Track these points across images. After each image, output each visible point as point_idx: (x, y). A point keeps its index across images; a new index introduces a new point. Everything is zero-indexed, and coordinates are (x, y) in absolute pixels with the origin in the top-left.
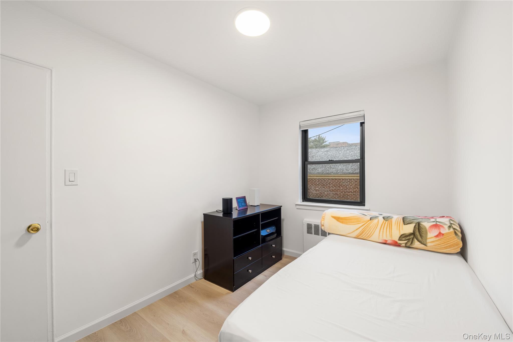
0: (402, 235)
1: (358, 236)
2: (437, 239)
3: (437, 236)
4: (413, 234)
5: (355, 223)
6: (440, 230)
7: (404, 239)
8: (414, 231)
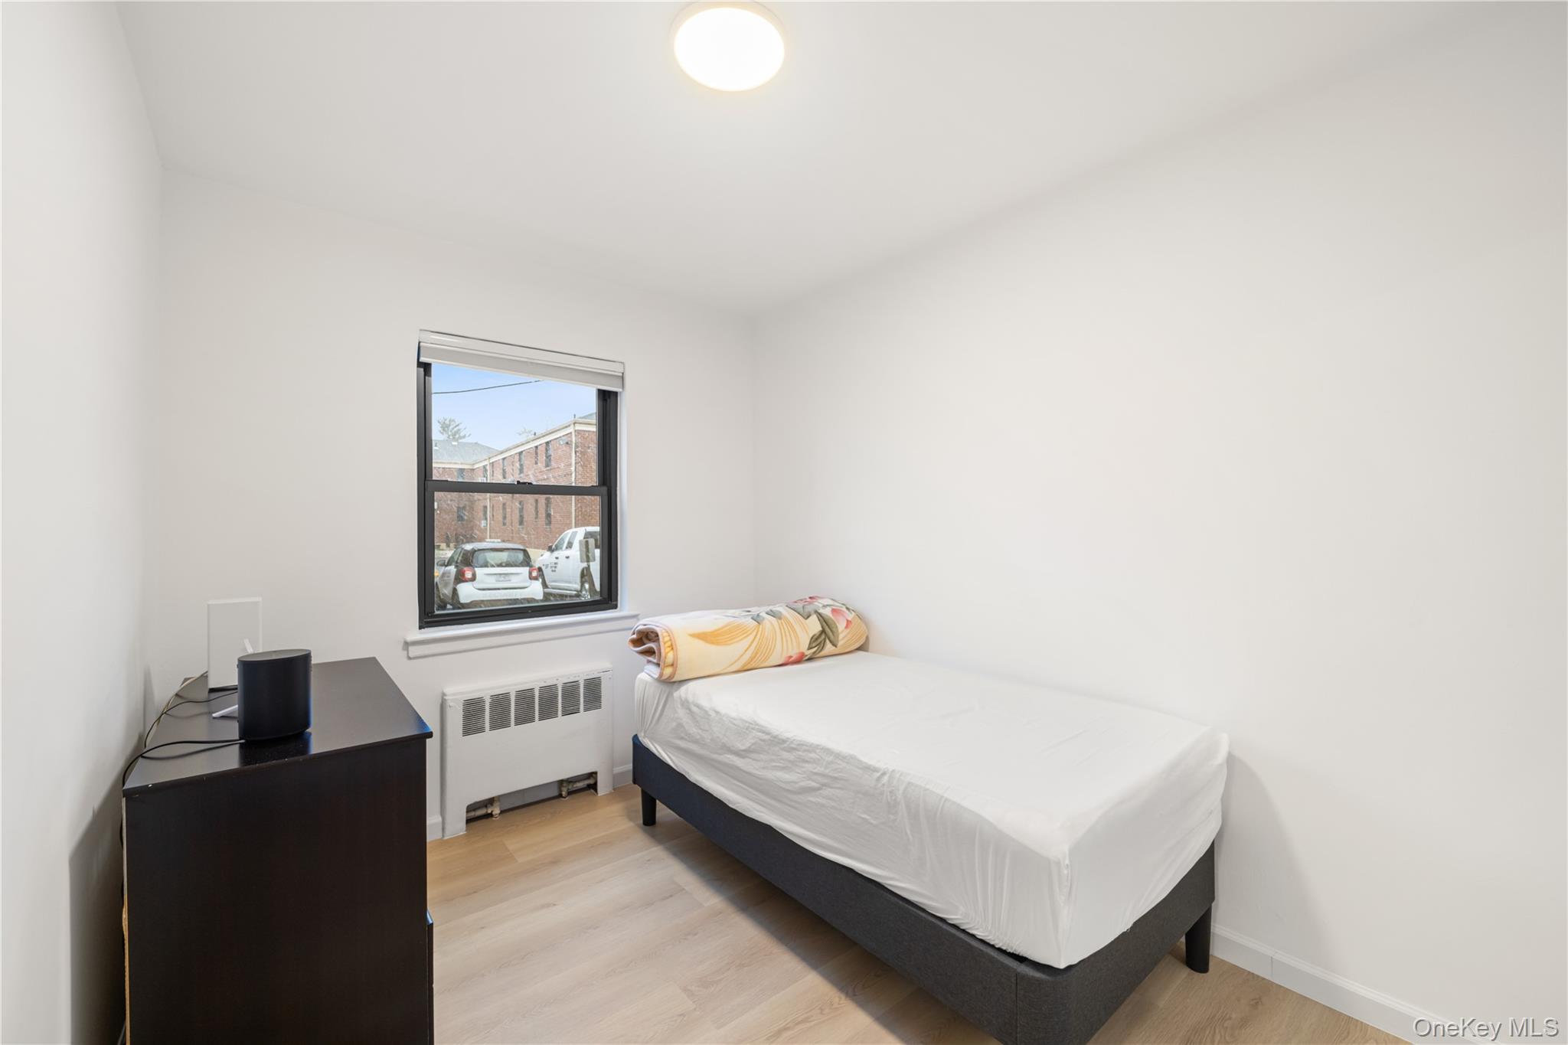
0: (812, 638)
1: (744, 666)
2: (848, 630)
3: (847, 627)
4: (823, 631)
5: (741, 637)
6: (845, 617)
7: (814, 645)
8: (822, 627)
